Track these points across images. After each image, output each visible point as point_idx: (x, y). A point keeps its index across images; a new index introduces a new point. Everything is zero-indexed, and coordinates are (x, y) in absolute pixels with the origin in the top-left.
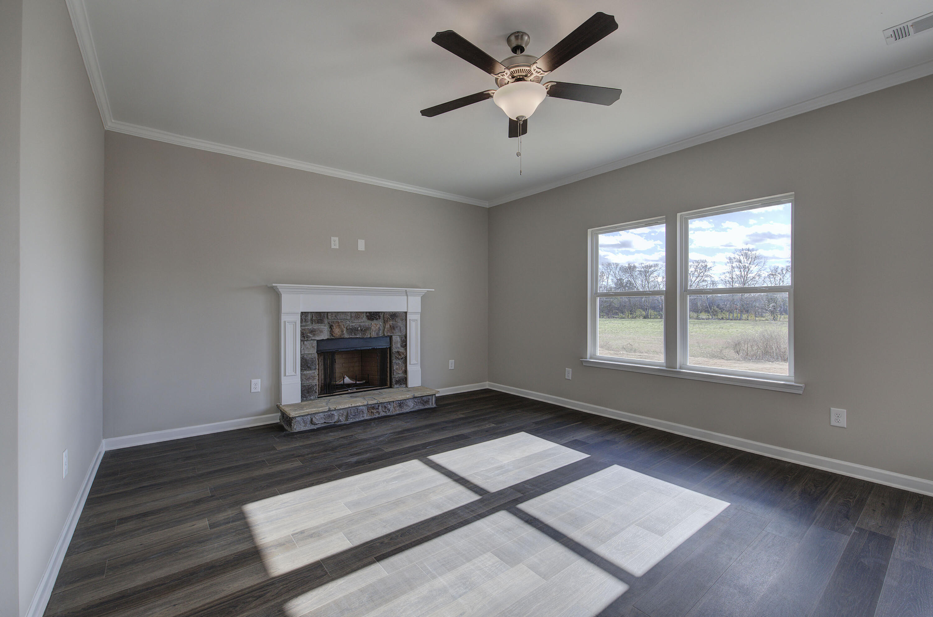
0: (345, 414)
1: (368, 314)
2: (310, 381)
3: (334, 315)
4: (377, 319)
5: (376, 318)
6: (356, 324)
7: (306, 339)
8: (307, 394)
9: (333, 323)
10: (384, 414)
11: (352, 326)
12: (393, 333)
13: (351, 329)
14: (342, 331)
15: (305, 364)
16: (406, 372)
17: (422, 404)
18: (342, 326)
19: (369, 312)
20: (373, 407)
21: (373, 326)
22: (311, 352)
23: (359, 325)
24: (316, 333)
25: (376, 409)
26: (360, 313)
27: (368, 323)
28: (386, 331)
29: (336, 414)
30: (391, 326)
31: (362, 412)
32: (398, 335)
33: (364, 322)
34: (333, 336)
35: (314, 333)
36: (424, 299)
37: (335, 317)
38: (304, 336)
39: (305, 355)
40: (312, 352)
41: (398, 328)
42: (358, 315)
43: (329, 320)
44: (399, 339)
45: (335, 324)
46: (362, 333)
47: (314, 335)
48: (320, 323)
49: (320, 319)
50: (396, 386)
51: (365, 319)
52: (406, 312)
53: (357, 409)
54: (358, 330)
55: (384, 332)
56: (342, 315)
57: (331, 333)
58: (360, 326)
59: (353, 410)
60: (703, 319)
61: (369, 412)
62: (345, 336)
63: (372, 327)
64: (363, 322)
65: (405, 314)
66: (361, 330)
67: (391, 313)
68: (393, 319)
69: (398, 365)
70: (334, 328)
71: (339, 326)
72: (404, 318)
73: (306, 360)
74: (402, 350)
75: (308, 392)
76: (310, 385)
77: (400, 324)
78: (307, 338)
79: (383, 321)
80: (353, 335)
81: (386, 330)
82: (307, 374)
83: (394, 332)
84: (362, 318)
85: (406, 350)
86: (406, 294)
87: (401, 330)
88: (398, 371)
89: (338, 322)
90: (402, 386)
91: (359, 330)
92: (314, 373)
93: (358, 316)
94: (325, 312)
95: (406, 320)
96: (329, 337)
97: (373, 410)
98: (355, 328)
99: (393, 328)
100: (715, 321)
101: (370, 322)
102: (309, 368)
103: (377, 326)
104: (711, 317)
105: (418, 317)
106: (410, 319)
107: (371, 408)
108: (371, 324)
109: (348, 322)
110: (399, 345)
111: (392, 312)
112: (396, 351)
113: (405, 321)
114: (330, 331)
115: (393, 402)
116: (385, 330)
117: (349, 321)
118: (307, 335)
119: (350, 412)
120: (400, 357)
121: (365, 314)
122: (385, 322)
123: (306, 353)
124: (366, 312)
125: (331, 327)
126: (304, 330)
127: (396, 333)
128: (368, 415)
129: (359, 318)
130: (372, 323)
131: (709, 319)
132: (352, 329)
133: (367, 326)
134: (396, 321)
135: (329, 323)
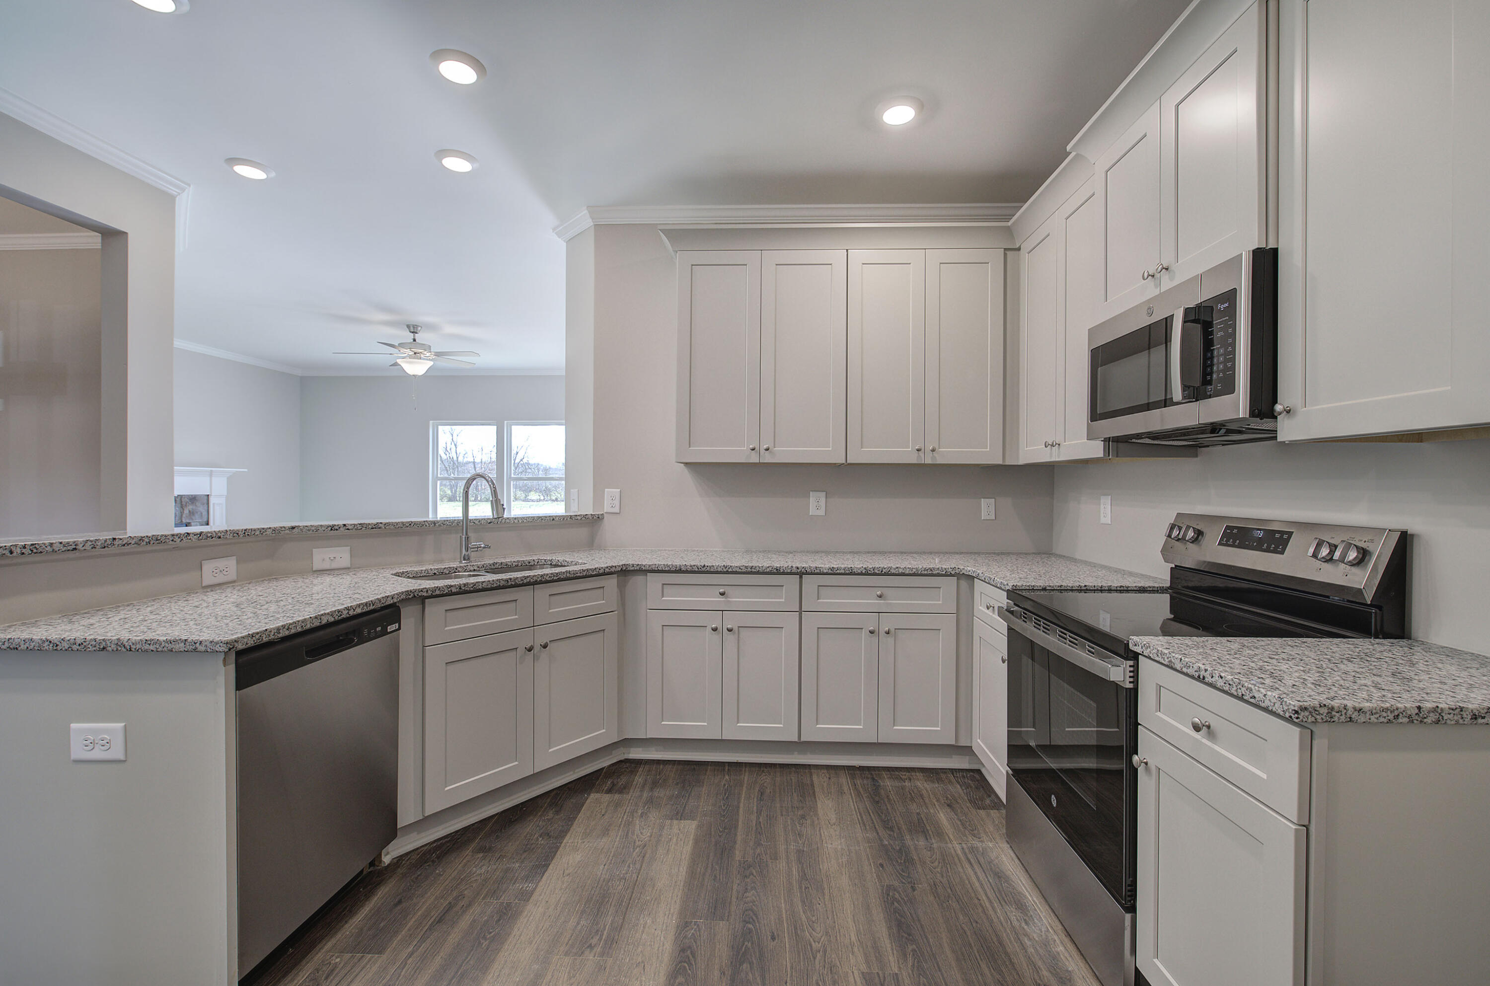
12: (192, 519)
30: (189, 511)
36: (231, 480)
41: (199, 513)
52: (208, 495)
60: (533, 501)
65: (206, 497)
68: (192, 503)
72: (205, 501)
77: (202, 509)
81: (184, 516)
86: (211, 474)
95: (208, 504)
100: (547, 502)
104: (542, 498)
105: (223, 501)
106: (214, 504)
111: (192, 495)
113: (207, 506)
131: (540, 500)
134: (196, 506)
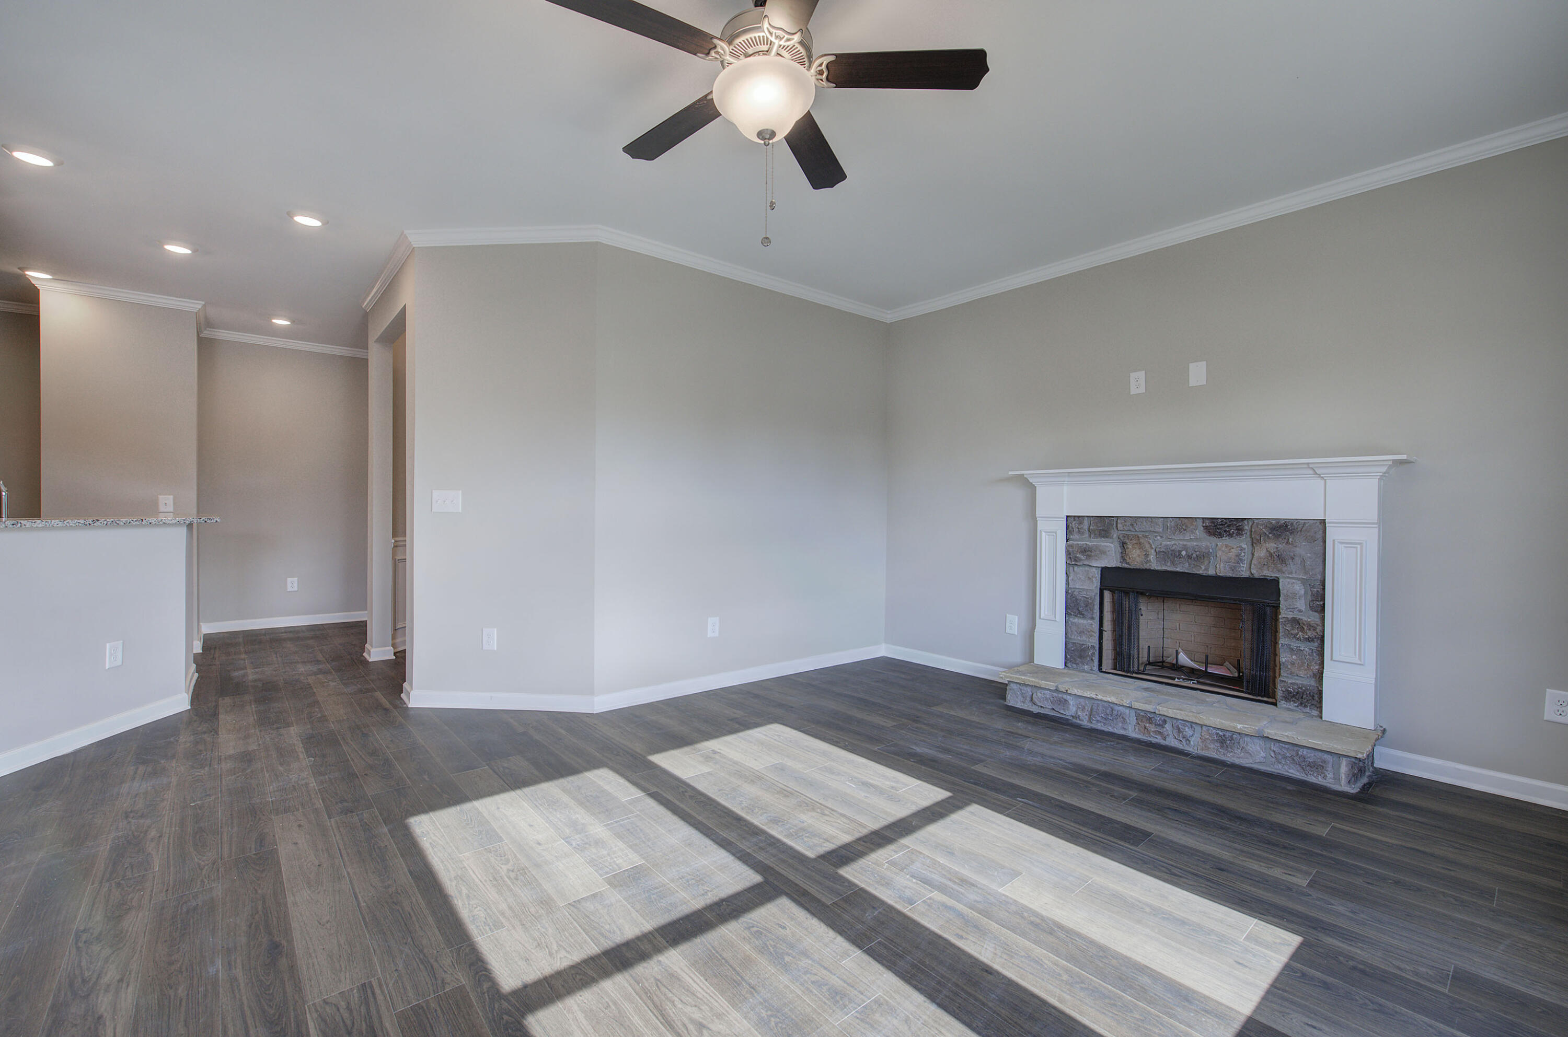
0: (1088, 708)
1: (1207, 523)
2: (1084, 638)
3: (1128, 524)
4: (1231, 536)
5: (1229, 531)
6: (1176, 542)
7: (1073, 563)
8: (1079, 660)
9: (1126, 539)
10: (1176, 743)
11: (1166, 545)
12: (1281, 573)
13: (1163, 552)
14: (1147, 555)
15: (1073, 606)
16: (1319, 676)
17: (1297, 766)
18: (1147, 546)
19: (1212, 520)
20: (1150, 719)
21: (1220, 550)
22: (1085, 587)
23: (1184, 545)
24: (1093, 554)
25: (1156, 725)
26: (1186, 520)
27: (1209, 542)
28: (1255, 565)
29: (1071, 703)
30: (1271, 555)
31: (1123, 718)
32: (1297, 579)
33: (1199, 540)
34: (1126, 563)
35: (1089, 553)
37: (1131, 527)
38: (1073, 558)
39: (1077, 590)
40: (1090, 585)
41: (1298, 560)
42: (1182, 524)
43: (1120, 532)
44: (1299, 588)
45: (1131, 540)
46: (1189, 564)
47: (1089, 557)
48: (1103, 537)
49: (1103, 530)
50: (1282, 704)
51: (1200, 532)
52: (1324, 521)
53: (1111, 708)
54: (1180, 556)
55: (1251, 565)
56: (1145, 523)
57: (1122, 557)
58: (1185, 548)
59: (1103, 706)
61: (1139, 724)
62: (1153, 565)
63: (1219, 553)
64: (1197, 539)
65: (1318, 526)
66: (1189, 557)
67: (1274, 522)
68: (1279, 536)
69: (1295, 655)
70: (1128, 548)
71: (1140, 543)
72: (1316, 535)
73: (1077, 600)
74: (1311, 617)
75: (1081, 657)
76: (1083, 644)
77: (1304, 550)
78: (1075, 561)
79: (1249, 539)
80: (1169, 564)
81: (1260, 564)
82: (1080, 624)
83: (1284, 569)
84: (1192, 531)
85: (1323, 619)
86: (1317, 473)
87: (1304, 566)
88: (1295, 670)
89: (1138, 537)
90: (1308, 710)
91: (1184, 557)
92: (1092, 624)
93: (1184, 527)
94: (1113, 517)
95: (1323, 541)
96: (1119, 565)
97: (1147, 725)
98: (1173, 550)
99: (1279, 559)
101: (1214, 540)
102: (1081, 614)
103: (1232, 550)
105: (1369, 535)
106: (1336, 541)
107: (1146, 718)
108: (1217, 545)
109: (1159, 537)
110: (1301, 604)
111: (1278, 520)
112: (1290, 617)
113: (1319, 544)
114: (1121, 553)
115: (1202, 726)
116: (1253, 562)
117: (1161, 537)
118: (1076, 557)
119: (1096, 708)
120: (1300, 633)
121: (1200, 522)
122: (1254, 543)
123: (1077, 587)
124: (1203, 518)
125: (1123, 545)
126: (1071, 546)
127: (1291, 573)
128: (1137, 730)
129: (1185, 530)
130: (1219, 544)
132: (1165, 553)
133: (1204, 550)
134: (1288, 542)
135: (1119, 538)
